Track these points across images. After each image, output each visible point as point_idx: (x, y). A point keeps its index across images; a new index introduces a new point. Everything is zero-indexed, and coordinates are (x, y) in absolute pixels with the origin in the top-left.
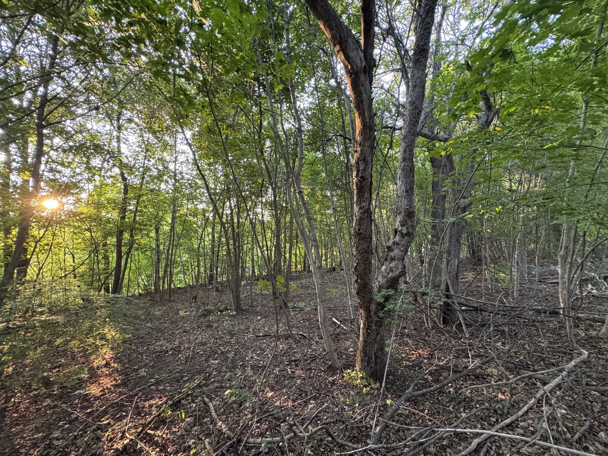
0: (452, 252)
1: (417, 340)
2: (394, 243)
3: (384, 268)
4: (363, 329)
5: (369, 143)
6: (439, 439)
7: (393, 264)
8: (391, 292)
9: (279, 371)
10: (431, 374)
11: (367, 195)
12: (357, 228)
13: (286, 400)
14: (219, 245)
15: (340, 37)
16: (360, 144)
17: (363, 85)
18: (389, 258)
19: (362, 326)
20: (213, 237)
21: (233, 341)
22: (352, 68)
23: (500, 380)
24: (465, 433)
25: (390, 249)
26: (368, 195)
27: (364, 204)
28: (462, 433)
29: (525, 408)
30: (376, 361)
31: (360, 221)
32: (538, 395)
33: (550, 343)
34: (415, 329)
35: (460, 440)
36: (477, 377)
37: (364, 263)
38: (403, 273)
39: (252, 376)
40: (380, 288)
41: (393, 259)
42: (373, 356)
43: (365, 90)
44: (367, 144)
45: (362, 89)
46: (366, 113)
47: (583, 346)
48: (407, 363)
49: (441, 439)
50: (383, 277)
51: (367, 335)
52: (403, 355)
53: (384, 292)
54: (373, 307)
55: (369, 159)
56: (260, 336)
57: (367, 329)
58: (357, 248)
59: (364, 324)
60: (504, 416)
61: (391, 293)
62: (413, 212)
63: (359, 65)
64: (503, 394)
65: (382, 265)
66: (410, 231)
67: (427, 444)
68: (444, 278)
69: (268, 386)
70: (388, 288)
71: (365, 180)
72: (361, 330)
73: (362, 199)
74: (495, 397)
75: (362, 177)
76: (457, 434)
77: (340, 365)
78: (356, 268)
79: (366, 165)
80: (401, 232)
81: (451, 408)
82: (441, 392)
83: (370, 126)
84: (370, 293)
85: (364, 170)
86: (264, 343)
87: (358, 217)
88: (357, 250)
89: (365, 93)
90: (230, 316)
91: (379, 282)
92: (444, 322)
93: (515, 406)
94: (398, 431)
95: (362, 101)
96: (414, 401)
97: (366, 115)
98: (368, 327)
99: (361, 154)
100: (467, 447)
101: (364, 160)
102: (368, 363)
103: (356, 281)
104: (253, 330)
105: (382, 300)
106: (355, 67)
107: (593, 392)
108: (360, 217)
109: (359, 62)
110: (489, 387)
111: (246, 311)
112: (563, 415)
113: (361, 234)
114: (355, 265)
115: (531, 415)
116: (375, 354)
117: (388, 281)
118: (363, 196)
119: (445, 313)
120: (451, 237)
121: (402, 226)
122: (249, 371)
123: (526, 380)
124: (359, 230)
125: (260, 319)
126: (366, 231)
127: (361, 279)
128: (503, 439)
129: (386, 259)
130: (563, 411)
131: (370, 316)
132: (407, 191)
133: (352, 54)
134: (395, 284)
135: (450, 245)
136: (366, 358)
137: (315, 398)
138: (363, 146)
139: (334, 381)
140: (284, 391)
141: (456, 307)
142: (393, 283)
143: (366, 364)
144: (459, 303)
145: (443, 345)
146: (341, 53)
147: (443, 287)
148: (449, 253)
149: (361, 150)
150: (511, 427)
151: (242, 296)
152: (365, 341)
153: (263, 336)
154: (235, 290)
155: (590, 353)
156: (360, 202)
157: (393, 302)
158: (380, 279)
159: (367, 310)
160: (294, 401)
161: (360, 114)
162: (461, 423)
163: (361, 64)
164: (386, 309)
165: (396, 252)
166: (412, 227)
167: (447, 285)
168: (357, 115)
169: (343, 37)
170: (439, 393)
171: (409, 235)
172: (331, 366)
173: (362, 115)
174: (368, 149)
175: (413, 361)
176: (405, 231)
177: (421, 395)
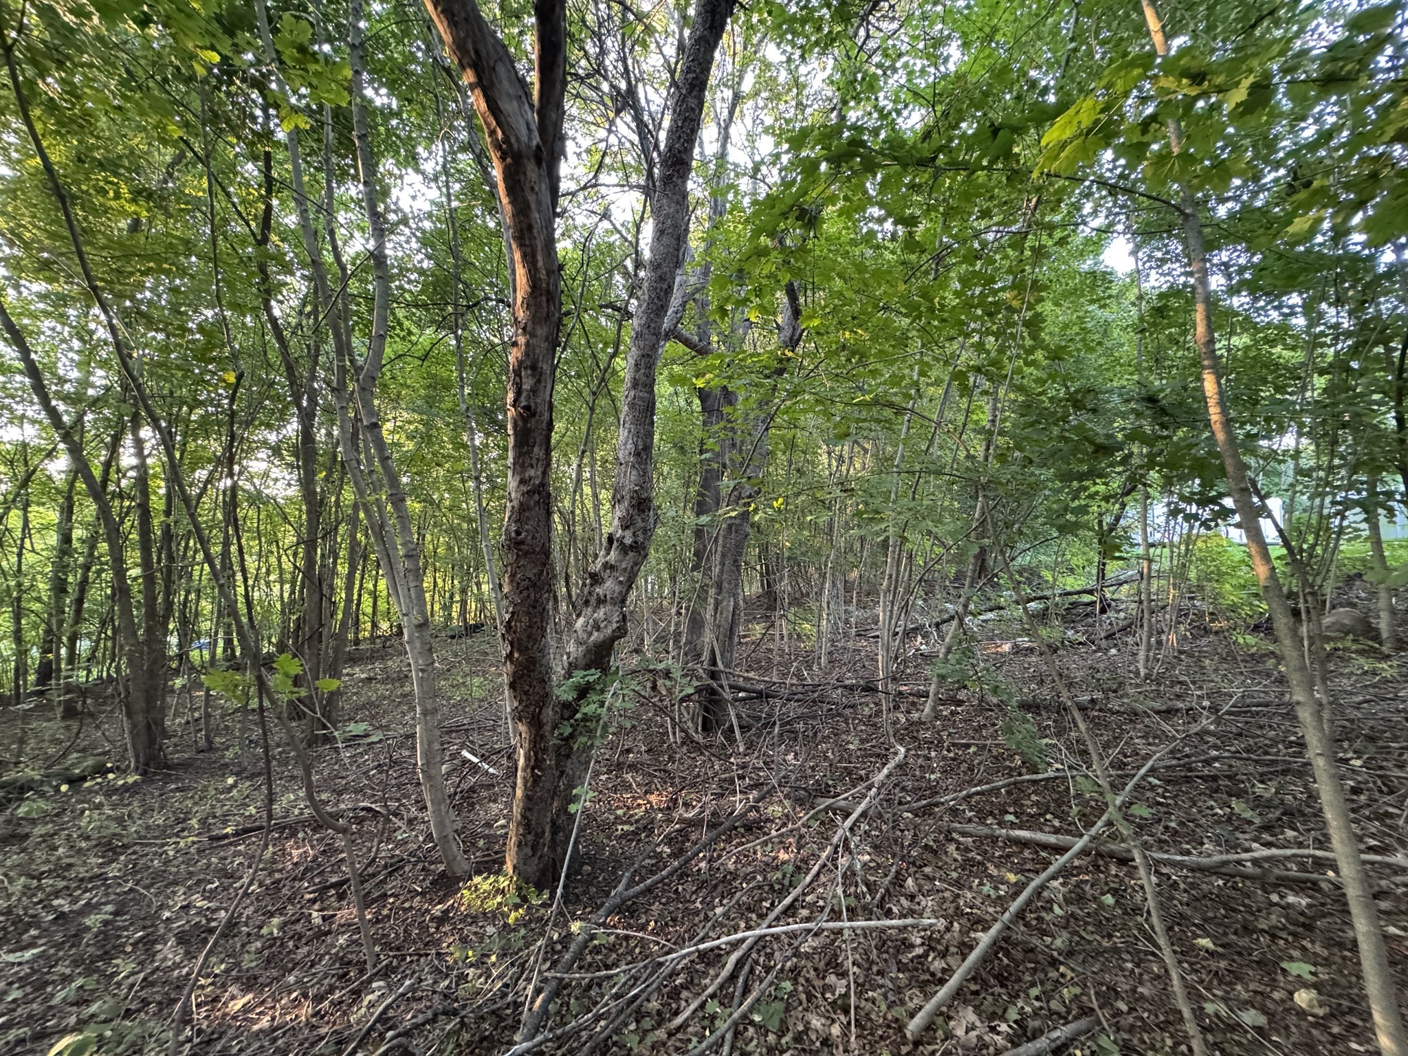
0: (725, 584)
1: (650, 775)
2: (606, 566)
3: (581, 621)
4: (524, 770)
5: (545, 329)
6: (671, 976)
7: (601, 613)
8: (593, 675)
9: (282, 928)
10: (669, 840)
11: (538, 451)
12: (513, 528)
13: (296, 1004)
14: (87, 568)
15: (477, 52)
16: (524, 329)
17: (532, 189)
18: (593, 600)
19: (521, 762)
20: (66, 539)
21: (113, 871)
22: (506, 140)
23: (784, 825)
24: (718, 948)
25: (596, 579)
26: (542, 454)
27: (532, 472)
28: (712, 950)
29: (816, 868)
30: (553, 840)
31: (522, 511)
32: (835, 840)
33: (862, 741)
34: (648, 751)
35: (708, 964)
36: (749, 828)
37: (529, 613)
38: (621, 632)
39: (177, 966)
40: (572, 668)
41: (601, 601)
42: (548, 829)
43: (539, 203)
44: (542, 331)
45: (531, 198)
46: (540, 258)
47: (901, 741)
48: (626, 828)
49: (674, 974)
50: (579, 643)
51: (534, 782)
52: (620, 812)
53: (578, 677)
54: (549, 714)
55: (546, 368)
56: (226, 836)
57: (533, 769)
58: (513, 576)
59: (527, 758)
60: (783, 892)
61: (591, 679)
62: (649, 500)
63: (525, 139)
64: (786, 849)
65: (578, 616)
66: (640, 539)
67: (644, 995)
68: (708, 637)
69: (237, 979)
70: (587, 667)
71: (534, 415)
72: (519, 773)
73: (528, 462)
74: (775, 858)
75: (527, 408)
76: (702, 955)
77: (467, 868)
78: (508, 626)
79: (539, 381)
80: (621, 541)
81: (698, 905)
82: (683, 874)
83: (548, 291)
84: (544, 681)
85: (534, 391)
86: (238, 854)
87: (515, 503)
88: (512, 581)
89: (539, 211)
90: (110, 791)
91: (568, 654)
92: (705, 728)
93: (801, 868)
94: (589, 987)
95: (530, 227)
96: (629, 910)
97: (540, 264)
98: (535, 763)
99: (527, 354)
100: (717, 976)
101: (534, 368)
102: (534, 848)
103: (510, 656)
104: (203, 822)
105: (569, 696)
106: (513, 140)
107: (906, 815)
108: (521, 504)
109: (524, 131)
110: (765, 843)
111: (185, 765)
112: (865, 864)
113: (522, 542)
114: (507, 617)
115: (823, 879)
116: (553, 823)
117: (588, 651)
118: (529, 452)
119: (707, 710)
120: (723, 555)
121: (625, 527)
122: (169, 952)
123: (822, 816)
124: (518, 533)
125: (234, 786)
126: (534, 538)
127: (520, 651)
128: (776, 937)
129: (587, 603)
130: (867, 858)
131: (542, 737)
132: (637, 454)
133: (509, 106)
134: (603, 657)
135: (722, 571)
136: (530, 837)
137: (385, 973)
138: (532, 335)
139: (446, 912)
140: (292, 979)
141: (727, 695)
142: (599, 656)
143: (529, 851)
144: (731, 687)
145: (698, 776)
146: (478, 91)
147: (706, 656)
148: (719, 586)
149: (527, 344)
150: (790, 911)
151: (173, 722)
152: (528, 798)
153: (237, 834)
154: (140, 704)
155: (908, 750)
156: (523, 466)
157: (595, 698)
158: (571, 648)
159: (536, 723)
160: (319, 999)
161: (524, 256)
162: (714, 927)
163: (530, 139)
164: (578, 716)
165: (609, 586)
166: (645, 531)
167: (713, 652)
168: (517, 256)
169: (484, 54)
170: (681, 877)
171: (638, 550)
172: (443, 875)
173: (529, 259)
174: (544, 345)
175: (637, 821)
176: (628, 541)
177: (643, 893)
